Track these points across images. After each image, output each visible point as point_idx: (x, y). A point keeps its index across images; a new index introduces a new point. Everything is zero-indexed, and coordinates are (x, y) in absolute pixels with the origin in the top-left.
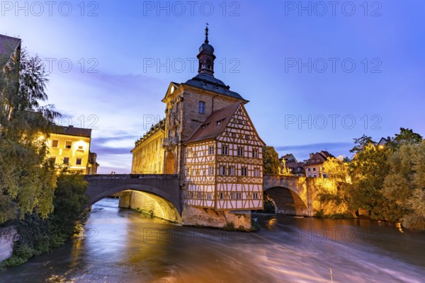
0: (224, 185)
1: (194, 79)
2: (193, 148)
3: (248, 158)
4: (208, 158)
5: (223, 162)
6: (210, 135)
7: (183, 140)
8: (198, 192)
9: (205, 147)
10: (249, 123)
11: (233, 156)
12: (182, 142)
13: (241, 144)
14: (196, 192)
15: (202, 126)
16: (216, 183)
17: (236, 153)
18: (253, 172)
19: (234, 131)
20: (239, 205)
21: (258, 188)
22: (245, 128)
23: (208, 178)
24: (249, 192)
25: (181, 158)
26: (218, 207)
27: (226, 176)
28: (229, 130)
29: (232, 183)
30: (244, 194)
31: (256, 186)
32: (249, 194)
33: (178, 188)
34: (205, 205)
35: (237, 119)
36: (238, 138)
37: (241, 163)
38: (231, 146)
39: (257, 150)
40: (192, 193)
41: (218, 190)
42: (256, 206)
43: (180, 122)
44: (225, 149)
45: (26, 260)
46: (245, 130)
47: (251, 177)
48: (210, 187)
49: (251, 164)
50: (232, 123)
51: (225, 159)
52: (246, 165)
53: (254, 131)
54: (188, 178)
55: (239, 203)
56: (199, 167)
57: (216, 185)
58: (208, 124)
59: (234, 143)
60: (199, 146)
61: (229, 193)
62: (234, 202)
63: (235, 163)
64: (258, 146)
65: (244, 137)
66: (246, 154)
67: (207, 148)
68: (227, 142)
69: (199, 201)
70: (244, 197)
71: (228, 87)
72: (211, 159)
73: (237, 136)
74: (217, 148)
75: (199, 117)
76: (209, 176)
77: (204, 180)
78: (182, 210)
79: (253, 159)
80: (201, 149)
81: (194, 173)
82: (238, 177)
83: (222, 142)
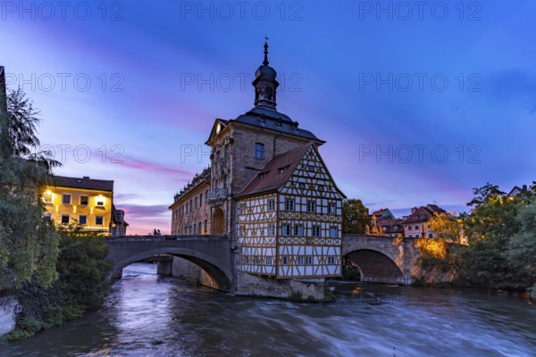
0: (290, 248)
1: (248, 114)
2: (248, 203)
3: (322, 214)
4: (267, 215)
5: (286, 219)
6: (270, 186)
7: (234, 192)
8: (255, 256)
9: (263, 201)
10: (323, 170)
11: (301, 212)
12: (232, 195)
13: (312, 197)
14: (251, 256)
15: (260, 175)
16: (278, 245)
17: (304, 209)
18: (328, 232)
19: (302, 180)
20: (309, 271)
21: (335, 252)
22: (318, 176)
23: (267, 239)
24: (322, 256)
25: (232, 215)
26: (281, 274)
27: (291, 237)
28: (295, 179)
29: (300, 245)
30: (315, 258)
31: (331, 249)
32: (322, 258)
33: (229, 251)
34: (264, 271)
35: (307, 165)
36: (308, 190)
37: (312, 220)
38: (298, 200)
39: (334, 205)
40: (247, 257)
41: (281, 253)
42: (332, 273)
43: (229, 171)
44: (290, 204)
45: (33, 334)
46: (318, 179)
47: (326, 238)
48: (269, 250)
49: (326, 222)
50: (300, 170)
51: (290, 215)
52: (319, 224)
53: (331, 180)
54: (241, 240)
55: (309, 269)
56: (256, 226)
57: (277, 248)
58: (268, 172)
59: (301, 196)
60: (255, 200)
61: (295, 258)
62: (301, 269)
63: (303, 220)
64: (335, 199)
65: (316, 188)
66: (318, 210)
67: (266, 203)
68: (292, 195)
69: (256, 267)
70: (316, 262)
71: (296, 124)
72: (270, 216)
73: (307, 187)
74: (278, 202)
75: (255, 164)
76: (268, 237)
77: (262, 242)
78: (235, 277)
79: (328, 215)
80: (257, 204)
81: (249, 234)
82: (307, 238)
83: (285, 194)
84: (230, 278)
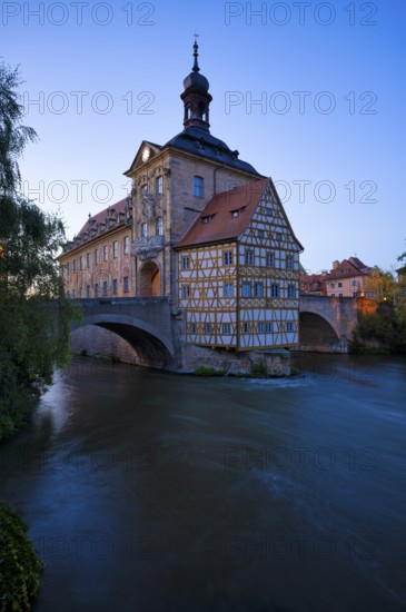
0: (250, 311)
1: (181, 137)
2: (194, 255)
3: (280, 269)
4: (223, 271)
5: (247, 276)
7: (174, 241)
8: (205, 323)
9: (216, 253)
10: (281, 214)
11: (260, 267)
12: (171, 245)
13: (270, 248)
14: (200, 323)
15: (202, 218)
16: (238, 310)
17: (264, 263)
18: (286, 292)
19: (261, 226)
20: (267, 340)
21: (293, 316)
22: (276, 222)
23: (223, 301)
24: (281, 321)
25: (171, 271)
26: (242, 345)
27: (251, 298)
28: (254, 225)
29: (260, 308)
30: (275, 324)
31: (290, 312)
32: (282, 324)
33: (169, 317)
34: (219, 342)
35: (266, 207)
36: (267, 239)
37: (271, 277)
38: (257, 251)
39: (292, 257)
40: (194, 325)
41: (241, 319)
42: (290, 341)
43: (165, 212)
44: (249, 255)
46: (276, 225)
47: (285, 299)
48: (227, 314)
49: (284, 279)
50: (259, 214)
51: (250, 271)
52: (278, 281)
53: (289, 227)
54: (185, 303)
55: (269, 336)
56: (206, 284)
57: (237, 312)
58: (213, 216)
59: (261, 246)
60: (205, 250)
61: (256, 324)
62: (262, 337)
63: (263, 277)
64: (292, 250)
65: (275, 237)
66: (277, 266)
67: (220, 254)
68: (252, 245)
69: (208, 337)
70: (275, 329)
71: (236, 153)
72: (227, 271)
73: (266, 236)
74: (238, 255)
75: (195, 203)
76: (225, 298)
77: (215, 305)
78: (178, 351)
79: (286, 270)
80: (207, 255)
81: (197, 295)
82: (267, 299)
83: (245, 244)
84: (172, 353)
